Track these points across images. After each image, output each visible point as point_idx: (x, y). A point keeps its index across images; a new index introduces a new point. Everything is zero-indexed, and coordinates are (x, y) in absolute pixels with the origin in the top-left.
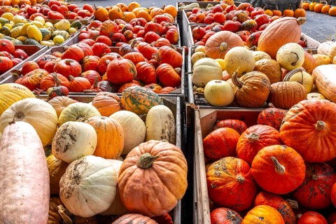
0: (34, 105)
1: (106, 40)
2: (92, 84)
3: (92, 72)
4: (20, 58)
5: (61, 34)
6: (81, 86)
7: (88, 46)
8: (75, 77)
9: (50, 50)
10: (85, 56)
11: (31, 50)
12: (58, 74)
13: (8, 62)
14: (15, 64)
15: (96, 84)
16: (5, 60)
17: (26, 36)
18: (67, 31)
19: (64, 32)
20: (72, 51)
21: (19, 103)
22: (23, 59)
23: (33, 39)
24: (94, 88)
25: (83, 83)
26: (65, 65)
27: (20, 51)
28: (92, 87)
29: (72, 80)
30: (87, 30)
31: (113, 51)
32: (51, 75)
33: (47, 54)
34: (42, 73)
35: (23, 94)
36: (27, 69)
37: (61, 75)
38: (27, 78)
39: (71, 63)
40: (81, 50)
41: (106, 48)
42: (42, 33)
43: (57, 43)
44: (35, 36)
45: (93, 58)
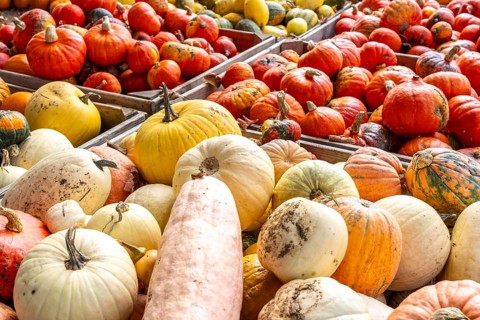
0: (240, 150)
1: (392, 38)
2: (348, 124)
3: (352, 102)
4: (224, 53)
5: (304, 17)
6: (327, 126)
7: (353, 46)
8: (318, 105)
9: (278, 44)
10: (344, 66)
11: (245, 42)
12: (287, 96)
13: (204, 60)
14: (214, 64)
15: (356, 127)
16: (199, 55)
17: (241, 13)
18: (316, 11)
19: (310, 13)
20: (321, 53)
21: (215, 140)
22: (229, 57)
23: (253, 20)
24: (352, 134)
25: (332, 121)
26: (303, 80)
27: (225, 40)
28: (348, 131)
29: (312, 112)
30: (354, 13)
31: (402, 62)
32: (274, 95)
33: (272, 51)
34: (259, 89)
35: (221, 125)
36: (233, 77)
37: (291, 99)
38: (231, 93)
39: (315, 77)
40: (339, 53)
41: (388, 54)
42: (270, 10)
43: (293, 33)
44: (256, 15)
45: (359, 73)
